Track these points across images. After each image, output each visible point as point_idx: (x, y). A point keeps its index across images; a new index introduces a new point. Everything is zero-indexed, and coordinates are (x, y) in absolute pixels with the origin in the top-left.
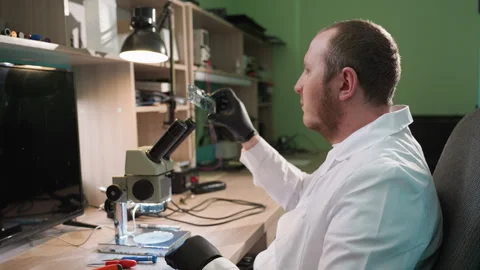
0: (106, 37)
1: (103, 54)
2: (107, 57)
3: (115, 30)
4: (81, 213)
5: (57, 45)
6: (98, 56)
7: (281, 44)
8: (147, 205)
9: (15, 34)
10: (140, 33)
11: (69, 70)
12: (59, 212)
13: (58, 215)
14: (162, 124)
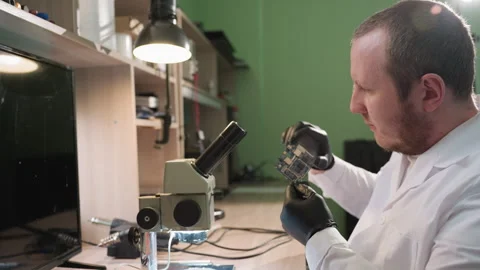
0: (104, 33)
1: (108, 51)
2: (111, 54)
3: (113, 27)
4: (78, 250)
5: (65, 30)
6: (103, 51)
7: (245, 68)
8: (189, 232)
9: (19, 6)
10: (158, 24)
11: (68, 67)
12: (35, 252)
13: (34, 256)
14: (154, 143)
